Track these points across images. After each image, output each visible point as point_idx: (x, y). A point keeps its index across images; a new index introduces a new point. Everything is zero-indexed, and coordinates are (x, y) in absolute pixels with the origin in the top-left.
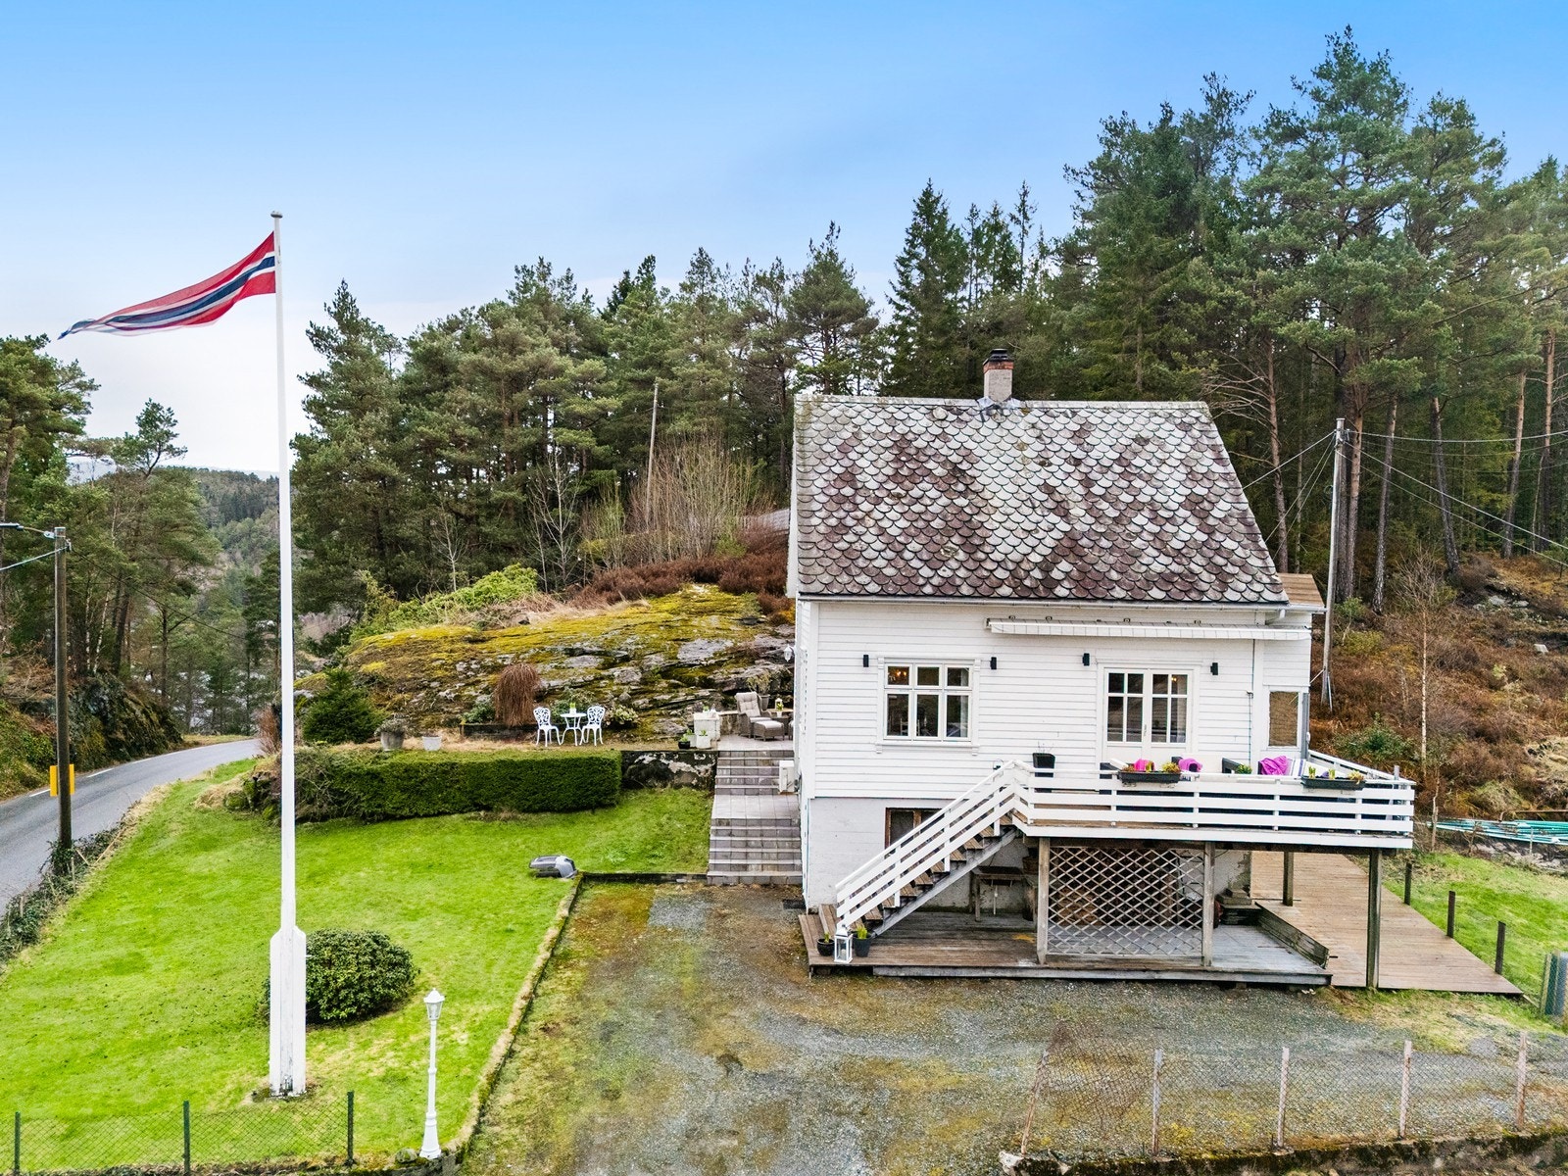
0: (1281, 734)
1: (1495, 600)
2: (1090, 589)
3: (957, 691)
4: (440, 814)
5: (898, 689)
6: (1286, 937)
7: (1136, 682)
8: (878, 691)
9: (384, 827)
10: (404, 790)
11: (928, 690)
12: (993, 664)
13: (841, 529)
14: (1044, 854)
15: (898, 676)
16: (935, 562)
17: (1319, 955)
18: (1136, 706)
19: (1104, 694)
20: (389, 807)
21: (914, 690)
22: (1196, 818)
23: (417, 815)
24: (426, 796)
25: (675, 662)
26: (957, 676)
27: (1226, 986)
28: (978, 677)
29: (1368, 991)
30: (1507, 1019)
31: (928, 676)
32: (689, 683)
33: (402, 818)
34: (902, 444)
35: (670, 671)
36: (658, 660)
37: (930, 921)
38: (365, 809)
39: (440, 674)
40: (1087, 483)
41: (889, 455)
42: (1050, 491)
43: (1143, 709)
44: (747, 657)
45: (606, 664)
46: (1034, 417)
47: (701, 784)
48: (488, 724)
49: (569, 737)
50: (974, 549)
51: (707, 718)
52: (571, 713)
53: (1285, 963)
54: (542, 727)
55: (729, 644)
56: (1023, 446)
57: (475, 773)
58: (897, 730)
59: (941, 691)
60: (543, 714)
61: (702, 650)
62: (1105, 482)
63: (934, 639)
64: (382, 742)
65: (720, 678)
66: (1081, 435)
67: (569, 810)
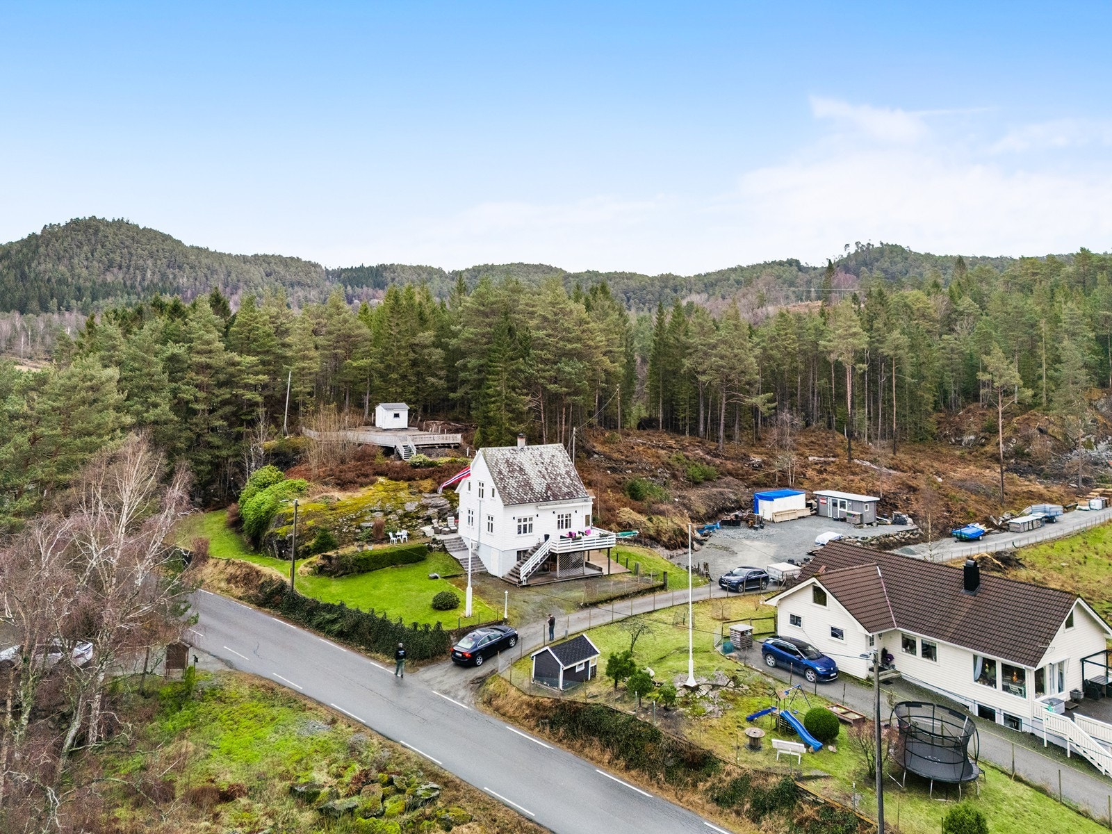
0: (587, 523)
1: (596, 456)
2: (556, 498)
3: (531, 522)
4: (383, 567)
5: (520, 524)
6: (593, 567)
7: (563, 516)
8: (516, 524)
10: (374, 562)
11: (525, 523)
12: (538, 516)
13: (505, 487)
14: (558, 557)
15: (520, 520)
16: (526, 494)
17: (600, 569)
18: (562, 521)
19: (557, 520)
21: (522, 523)
22: (583, 546)
24: (380, 563)
25: (406, 512)
26: (531, 519)
27: (587, 578)
28: (535, 518)
29: (609, 575)
30: (630, 576)
31: (525, 520)
32: (413, 518)
34: (507, 461)
35: (406, 515)
36: (400, 512)
37: (535, 574)
38: (362, 569)
39: (336, 523)
40: (546, 469)
41: (506, 465)
42: (540, 472)
43: (564, 522)
44: (425, 507)
45: (386, 515)
46: (530, 451)
47: (440, 550)
48: (371, 539)
49: (399, 540)
50: (532, 490)
51: (428, 529)
52: (398, 533)
53: (596, 572)
54: (392, 538)
55: (417, 503)
56: (531, 460)
57: (392, 555)
58: (520, 533)
59: (528, 523)
60: (391, 534)
61: (411, 507)
62: (550, 469)
63: (527, 511)
64: (358, 549)
65: (421, 516)
66: (541, 455)
67: (415, 562)
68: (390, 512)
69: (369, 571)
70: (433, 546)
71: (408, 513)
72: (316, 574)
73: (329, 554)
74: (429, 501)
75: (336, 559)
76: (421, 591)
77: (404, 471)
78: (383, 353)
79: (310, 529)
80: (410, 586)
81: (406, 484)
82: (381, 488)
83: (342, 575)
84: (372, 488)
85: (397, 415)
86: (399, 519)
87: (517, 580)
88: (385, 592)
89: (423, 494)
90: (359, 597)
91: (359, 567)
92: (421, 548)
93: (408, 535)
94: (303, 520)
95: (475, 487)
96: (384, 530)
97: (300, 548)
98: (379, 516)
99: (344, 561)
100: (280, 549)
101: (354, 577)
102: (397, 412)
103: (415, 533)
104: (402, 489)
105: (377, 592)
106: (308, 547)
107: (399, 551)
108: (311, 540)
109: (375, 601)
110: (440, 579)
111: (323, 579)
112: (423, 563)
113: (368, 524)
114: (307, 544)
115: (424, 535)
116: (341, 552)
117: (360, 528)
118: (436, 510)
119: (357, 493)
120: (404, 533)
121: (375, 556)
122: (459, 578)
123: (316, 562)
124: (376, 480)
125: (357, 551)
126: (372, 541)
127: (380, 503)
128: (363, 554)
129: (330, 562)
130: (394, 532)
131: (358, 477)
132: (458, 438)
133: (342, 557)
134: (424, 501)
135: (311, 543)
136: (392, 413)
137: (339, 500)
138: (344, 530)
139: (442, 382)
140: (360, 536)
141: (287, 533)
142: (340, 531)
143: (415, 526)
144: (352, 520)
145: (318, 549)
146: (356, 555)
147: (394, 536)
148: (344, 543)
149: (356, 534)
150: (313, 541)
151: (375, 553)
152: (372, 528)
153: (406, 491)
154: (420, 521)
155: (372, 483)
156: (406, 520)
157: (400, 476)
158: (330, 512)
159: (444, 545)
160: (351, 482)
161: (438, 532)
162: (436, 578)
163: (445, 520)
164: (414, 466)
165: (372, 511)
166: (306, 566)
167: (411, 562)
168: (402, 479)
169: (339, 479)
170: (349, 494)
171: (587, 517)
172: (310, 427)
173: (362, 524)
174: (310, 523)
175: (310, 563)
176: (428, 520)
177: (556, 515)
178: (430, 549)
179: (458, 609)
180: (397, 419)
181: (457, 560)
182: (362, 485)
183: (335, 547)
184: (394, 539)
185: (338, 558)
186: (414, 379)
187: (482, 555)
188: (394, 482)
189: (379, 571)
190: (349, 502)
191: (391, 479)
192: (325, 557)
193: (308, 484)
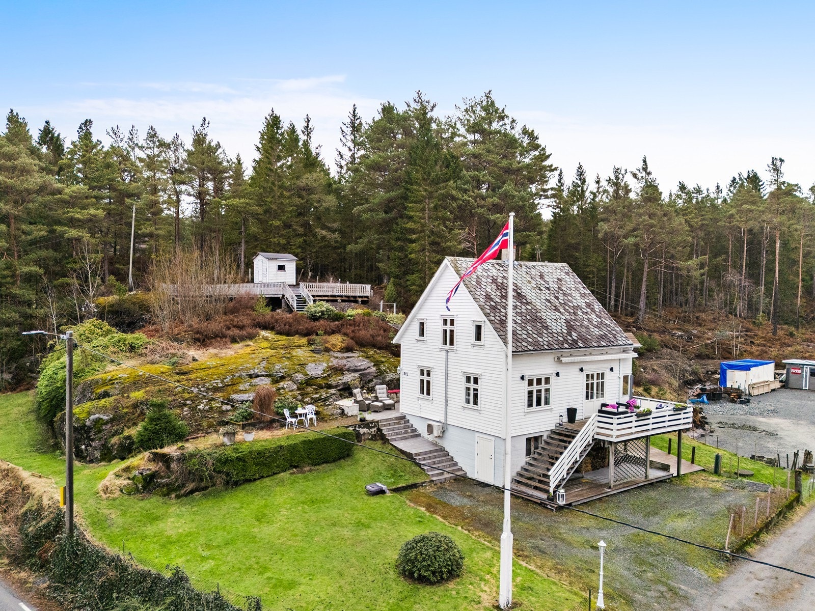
0: (625, 389)
3: (547, 386)
4: (274, 474)
5: (530, 388)
6: (656, 465)
7: (592, 375)
8: (524, 388)
9: (248, 486)
10: (257, 465)
11: (539, 387)
12: (558, 374)
14: (611, 449)
15: (530, 383)
16: (540, 335)
17: (667, 469)
18: (592, 384)
19: (585, 382)
20: (248, 475)
21: (535, 388)
22: (650, 427)
23: (263, 477)
24: (268, 466)
25: (309, 377)
26: (547, 380)
28: (553, 380)
29: (679, 477)
31: (539, 381)
32: (321, 387)
33: (255, 480)
34: (494, 281)
35: (309, 382)
36: (299, 377)
37: (573, 480)
38: (234, 479)
39: (186, 395)
40: (557, 298)
41: (494, 287)
42: (549, 301)
43: (593, 388)
44: (339, 370)
45: (276, 381)
46: (524, 269)
47: (374, 438)
48: (251, 422)
49: (301, 423)
50: (547, 328)
51: (347, 404)
52: (300, 411)
53: (661, 474)
54: (289, 420)
55: (325, 365)
56: (529, 282)
57: (292, 449)
58: (530, 405)
59: (543, 387)
60: (286, 412)
61: (316, 369)
62: (561, 297)
63: (541, 366)
64: (226, 440)
65: (334, 383)
66: (542, 277)
67: (334, 461)
68: (283, 378)
69: (249, 481)
70: (362, 431)
71: (312, 378)
72: (137, 491)
73: (166, 450)
74: (344, 362)
75: (179, 460)
76: (360, 525)
77: (299, 322)
78: (261, 194)
79: (135, 406)
80: (334, 513)
81: (304, 341)
82: (265, 344)
83: (192, 492)
84: (251, 343)
85: (281, 268)
86: (299, 389)
87: (544, 496)
88: (282, 529)
89: (332, 353)
90: (227, 544)
91: (228, 474)
92: (345, 435)
93: (317, 413)
94: (124, 390)
95: (435, 329)
96: (273, 407)
97: (115, 440)
98: (264, 383)
99: (194, 463)
100: (76, 443)
101: (217, 495)
102: (281, 263)
103: (327, 411)
104: (299, 346)
105: (266, 531)
106: (129, 437)
107: (304, 442)
108: (135, 424)
109: (264, 557)
110: (388, 494)
111: (153, 503)
112: (349, 462)
113: (245, 397)
114: (126, 433)
115: (343, 413)
116: (190, 447)
117: (229, 401)
118: (356, 375)
119: (225, 351)
120: (309, 411)
121: (259, 453)
122: (422, 490)
123: (137, 467)
124: (257, 334)
125: (223, 445)
126: (253, 425)
127: (264, 364)
128: (236, 450)
129: (168, 467)
130: (292, 409)
131: (229, 329)
132: (367, 290)
133: (192, 456)
134: (335, 362)
135: (134, 432)
136: (275, 265)
137: (194, 360)
138: (201, 407)
139: (336, 235)
140: (230, 416)
141: (90, 413)
142: (193, 409)
143: (326, 399)
144: (216, 389)
145: (148, 442)
146: (219, 452)
147: (294, 415)
148: (199, 429)
149: (223, 413)
150: (139, 428)
151: (258, 447)
152: (252, 402)
153: (305, 349)
154: (333, 391)
155: (251, 337)
156: (310, 389)
157: (293, 329)
158: (177, 377)
159: (379, 430)
160: (216, 336)
161: (364, 408)
162: (381, 492)
163: (371, 390)
164: (314, 318)
165: (251, 376)
166: (118, 476)
167: (327, 462)
168: (297, 333)
169: (198, 332)
170: (212, 351)
171: (626, 378)
172: (164, 279)
173: (235, 397)
174: (138, 395)
175: (127, 469)
176: (346, 391)
177: (585, 373)
178: (358, 436)
179: (466, 579)
180: (281, 273)
181: (409, 456)
182: (234, 340)
183: (180, 437)
184: (293, 420)
185: (182, 459)
186: (301, 230)
187: (451, 445)
188: (284, 337)
189: (267, 482)
190: (213, 362)
191: (280, 333)
192: (157, 458)
193: (148, 340)
